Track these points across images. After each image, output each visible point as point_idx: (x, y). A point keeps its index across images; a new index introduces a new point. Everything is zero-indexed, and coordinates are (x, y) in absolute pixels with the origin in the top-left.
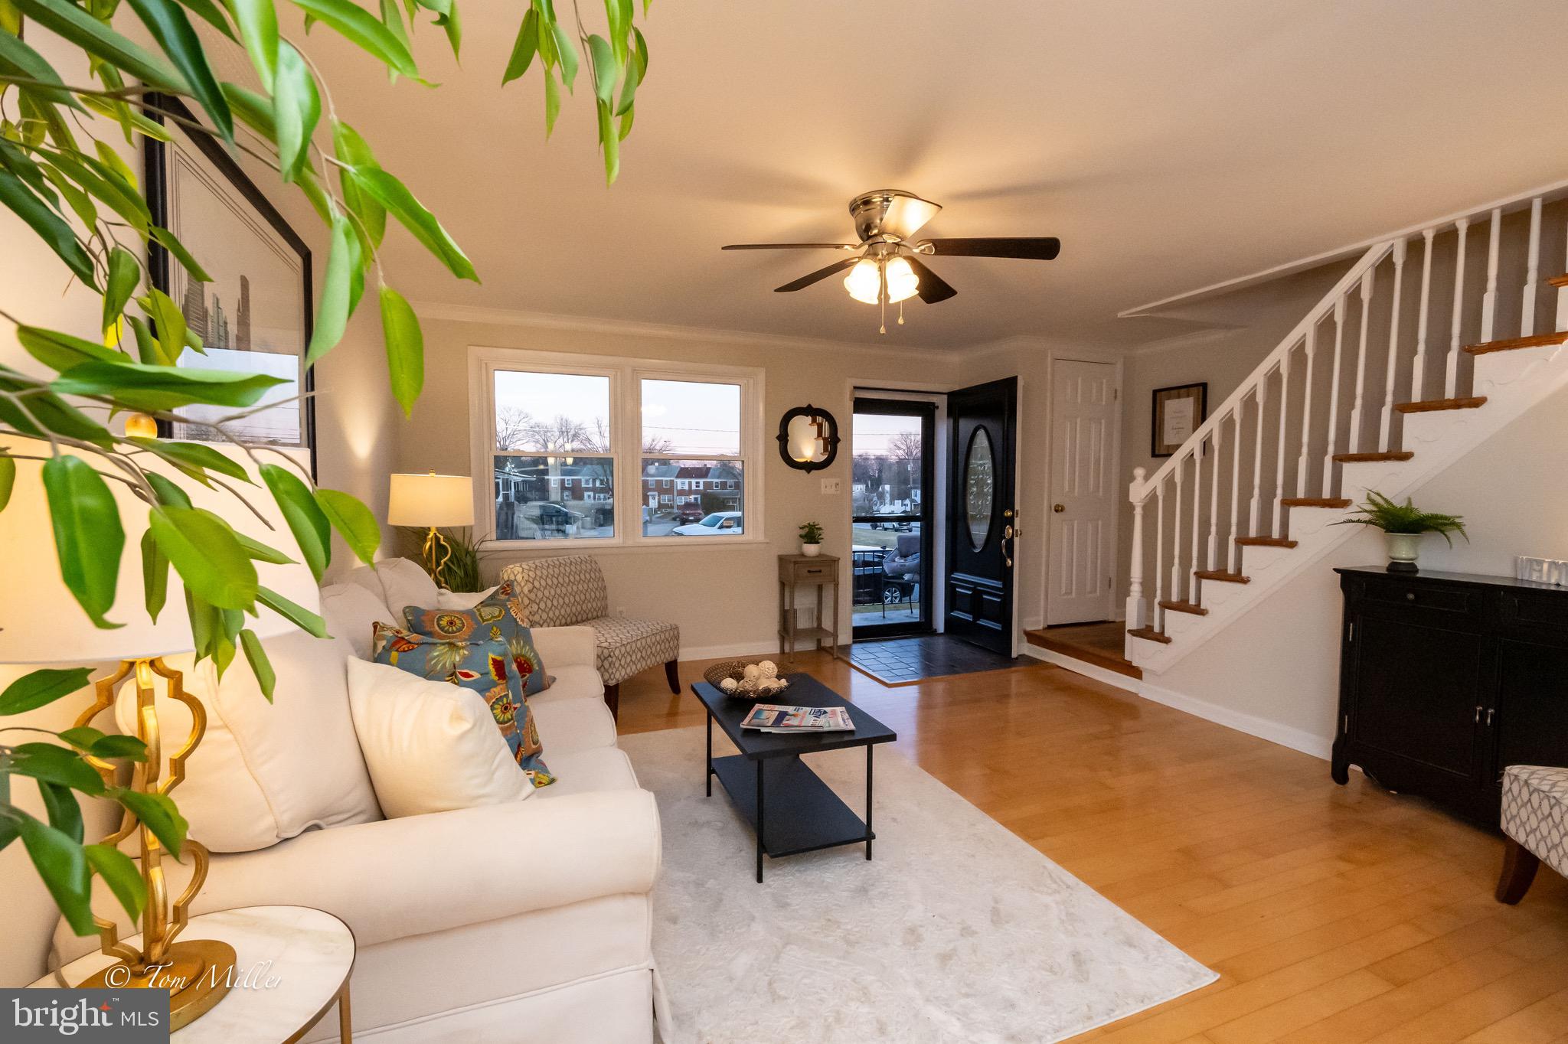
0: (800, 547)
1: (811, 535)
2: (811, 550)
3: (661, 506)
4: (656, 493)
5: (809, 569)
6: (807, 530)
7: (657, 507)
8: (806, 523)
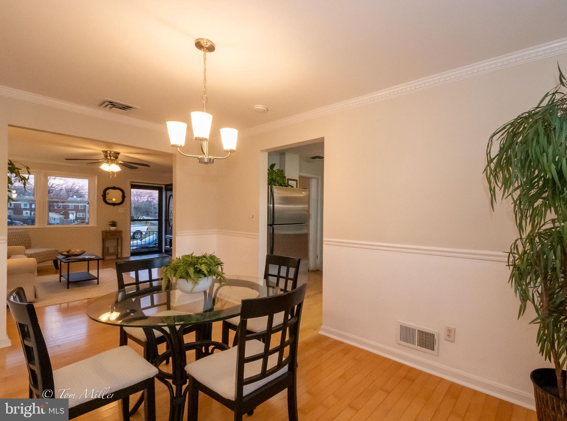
0: (109, 228)
1: (114, 224)
2: (113, 228)
3: (77, 219)
4: (74, 212)
5: (112, 234)
6: (112, 223)
7: (75, 219)
8: (111, 221)
